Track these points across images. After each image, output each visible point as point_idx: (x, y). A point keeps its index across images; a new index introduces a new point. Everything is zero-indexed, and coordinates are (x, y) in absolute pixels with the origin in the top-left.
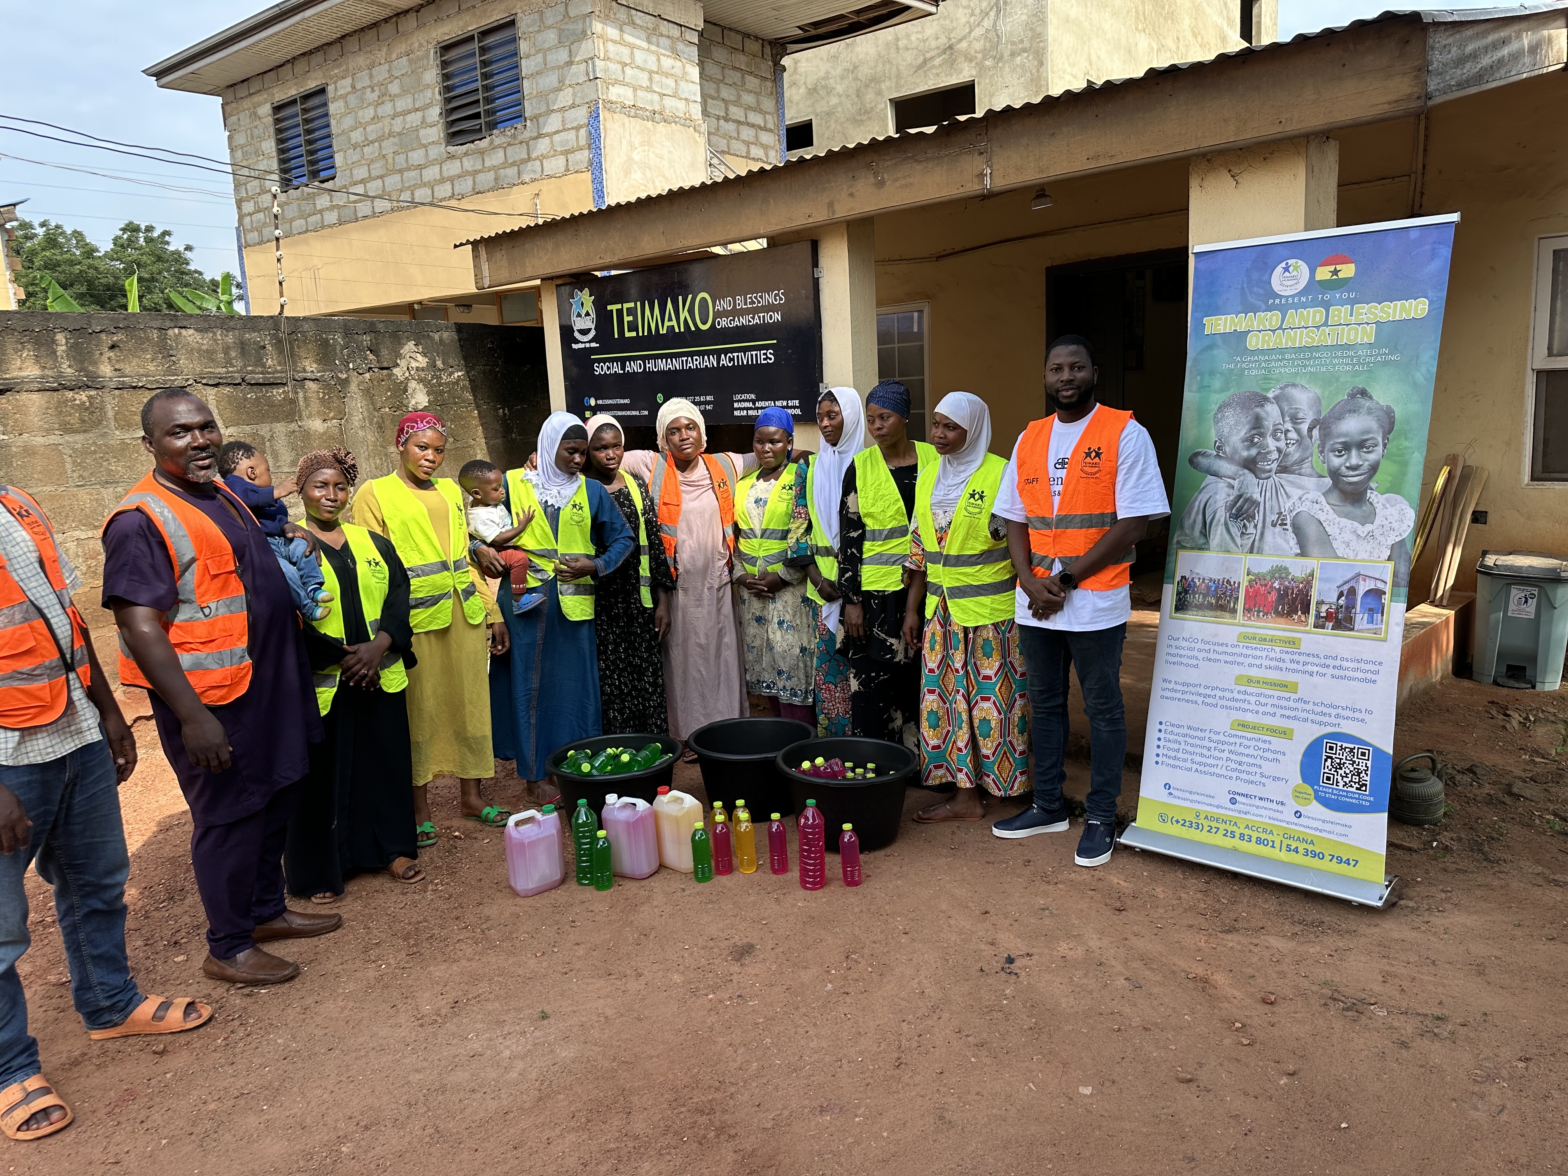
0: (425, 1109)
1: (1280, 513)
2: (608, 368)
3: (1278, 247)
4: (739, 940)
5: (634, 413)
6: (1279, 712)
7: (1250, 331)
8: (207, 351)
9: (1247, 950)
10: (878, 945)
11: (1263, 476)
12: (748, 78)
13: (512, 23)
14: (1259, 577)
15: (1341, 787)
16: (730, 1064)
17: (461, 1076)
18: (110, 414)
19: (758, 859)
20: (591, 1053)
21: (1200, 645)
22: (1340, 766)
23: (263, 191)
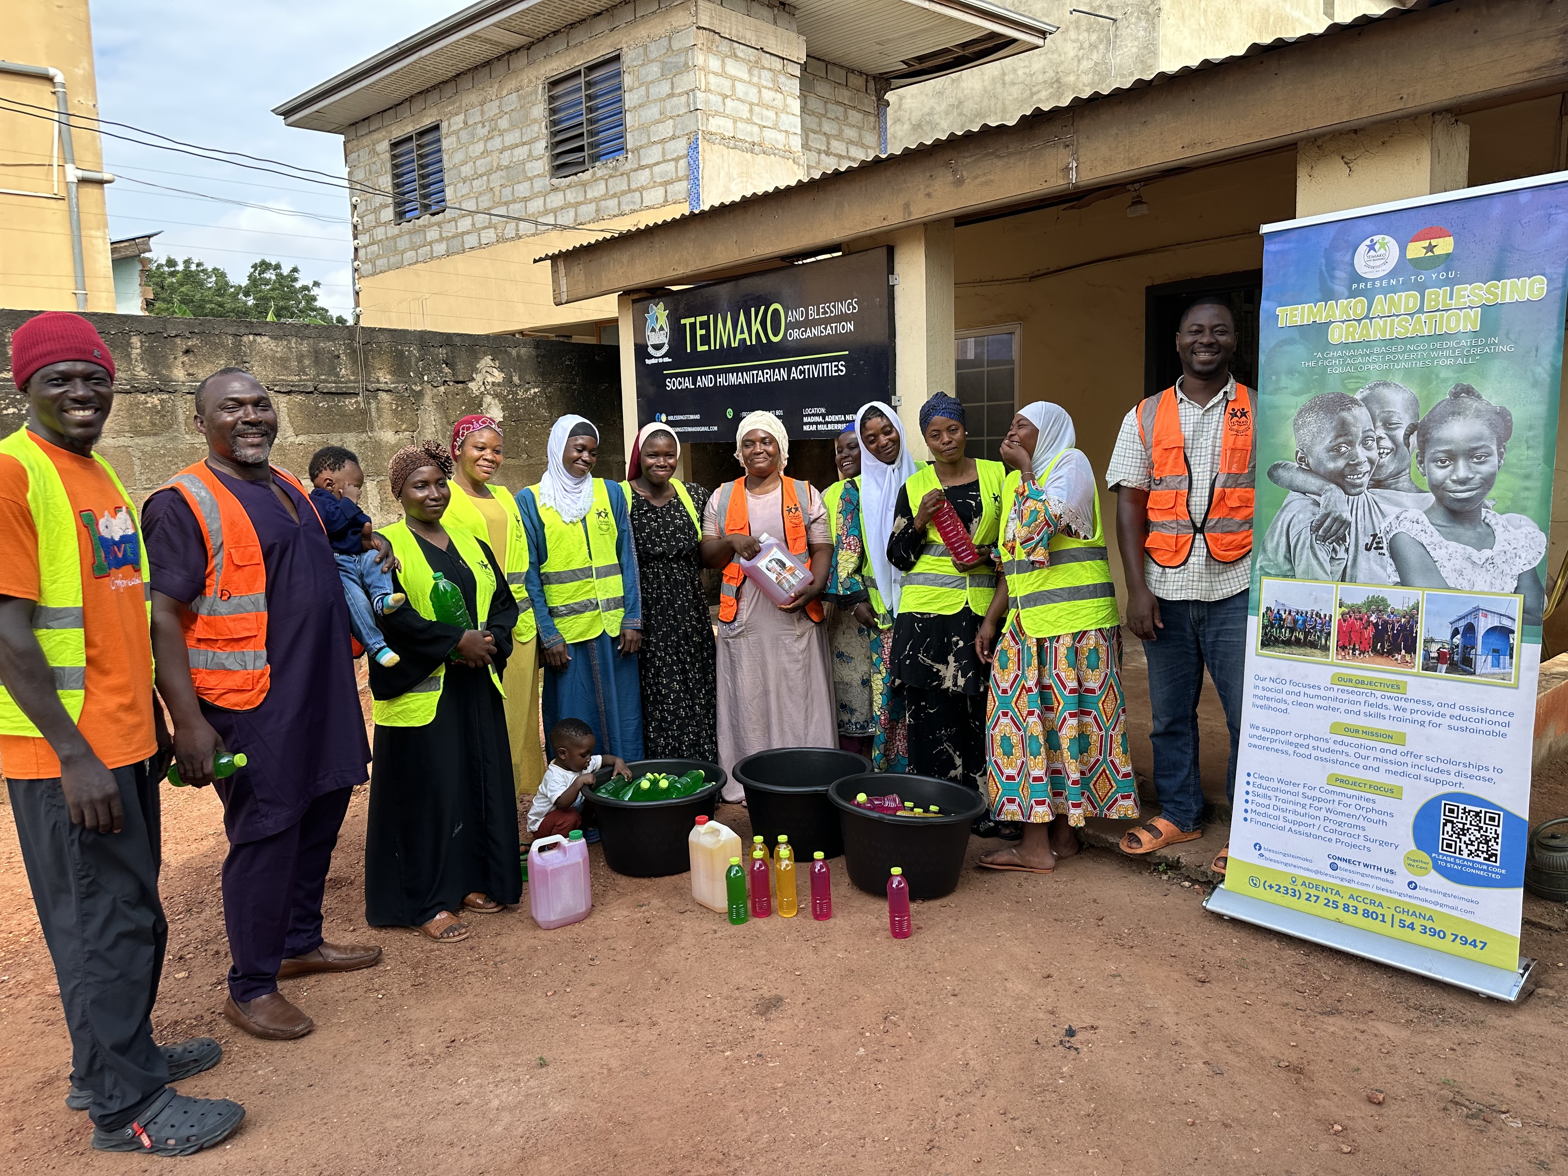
0: (396, 1162)
1: (1375, 536)
2: (680, 383)
3: (1363, 221)
4: (767, 992)
5: (703, 429)
6: (1384, 767)
7: (1331, 322)
8: (281, 359)
9: (1351, 1036)
10: (921, 1007)
11: (1353, 491)
12: (851, 112)
13: (617, 58)
14: (1354, 610)
15: (1465, 856)
16: (739, 1133)
19: (800, 902)
20: (587, 1110)
21: (1288, 687)
22: (1464, 831)
23: (379, 224)
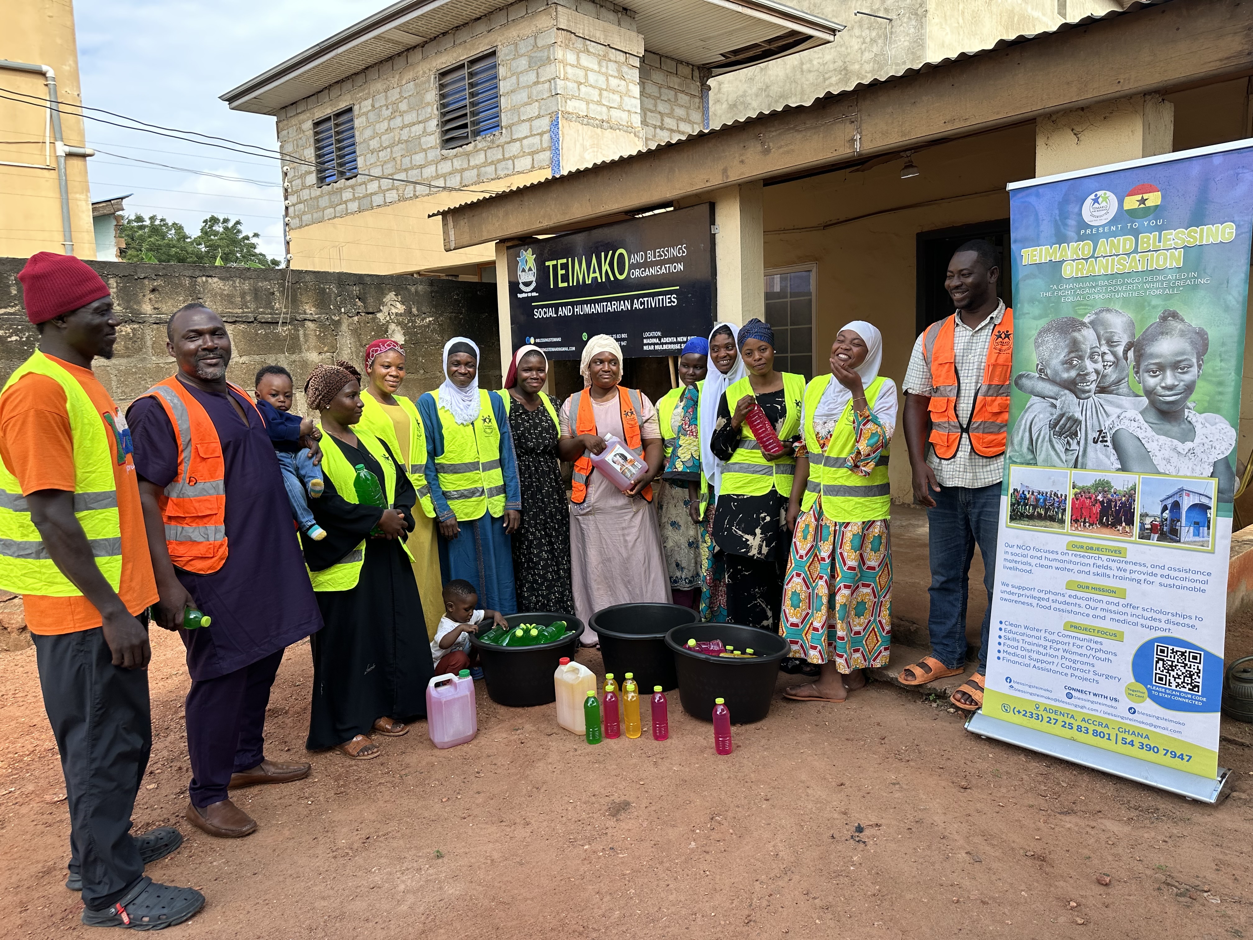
0: (323, 934)
1: (1101, 431)
2: (545, 313)
3: (1087, 180)
4: (617, 798)
5: (564, 349)
6: (1109, 616)
7: (1064, 261)
8: (228, 295)
9: (1084, 831)
10: (740, 809)
11: (1083, 396)
12: (680, 95)
13: (493, 54)
14: (1084, 490)
15: (1174, 687)
16: (596, 910)
17: (359, 905)
18: (149, 343)
19: (643, 726)
20: (475, 892)
21: (1032, 553)
22: (1172, 668)
23: (304, 187)
